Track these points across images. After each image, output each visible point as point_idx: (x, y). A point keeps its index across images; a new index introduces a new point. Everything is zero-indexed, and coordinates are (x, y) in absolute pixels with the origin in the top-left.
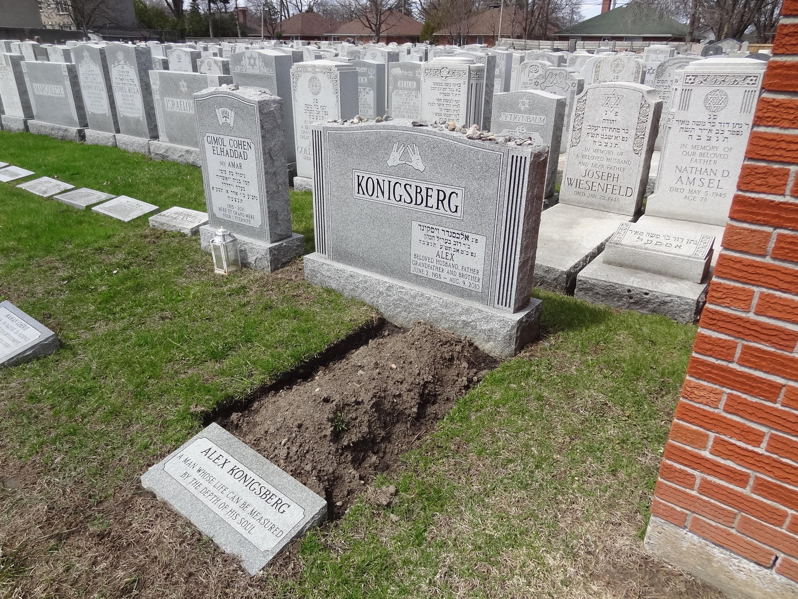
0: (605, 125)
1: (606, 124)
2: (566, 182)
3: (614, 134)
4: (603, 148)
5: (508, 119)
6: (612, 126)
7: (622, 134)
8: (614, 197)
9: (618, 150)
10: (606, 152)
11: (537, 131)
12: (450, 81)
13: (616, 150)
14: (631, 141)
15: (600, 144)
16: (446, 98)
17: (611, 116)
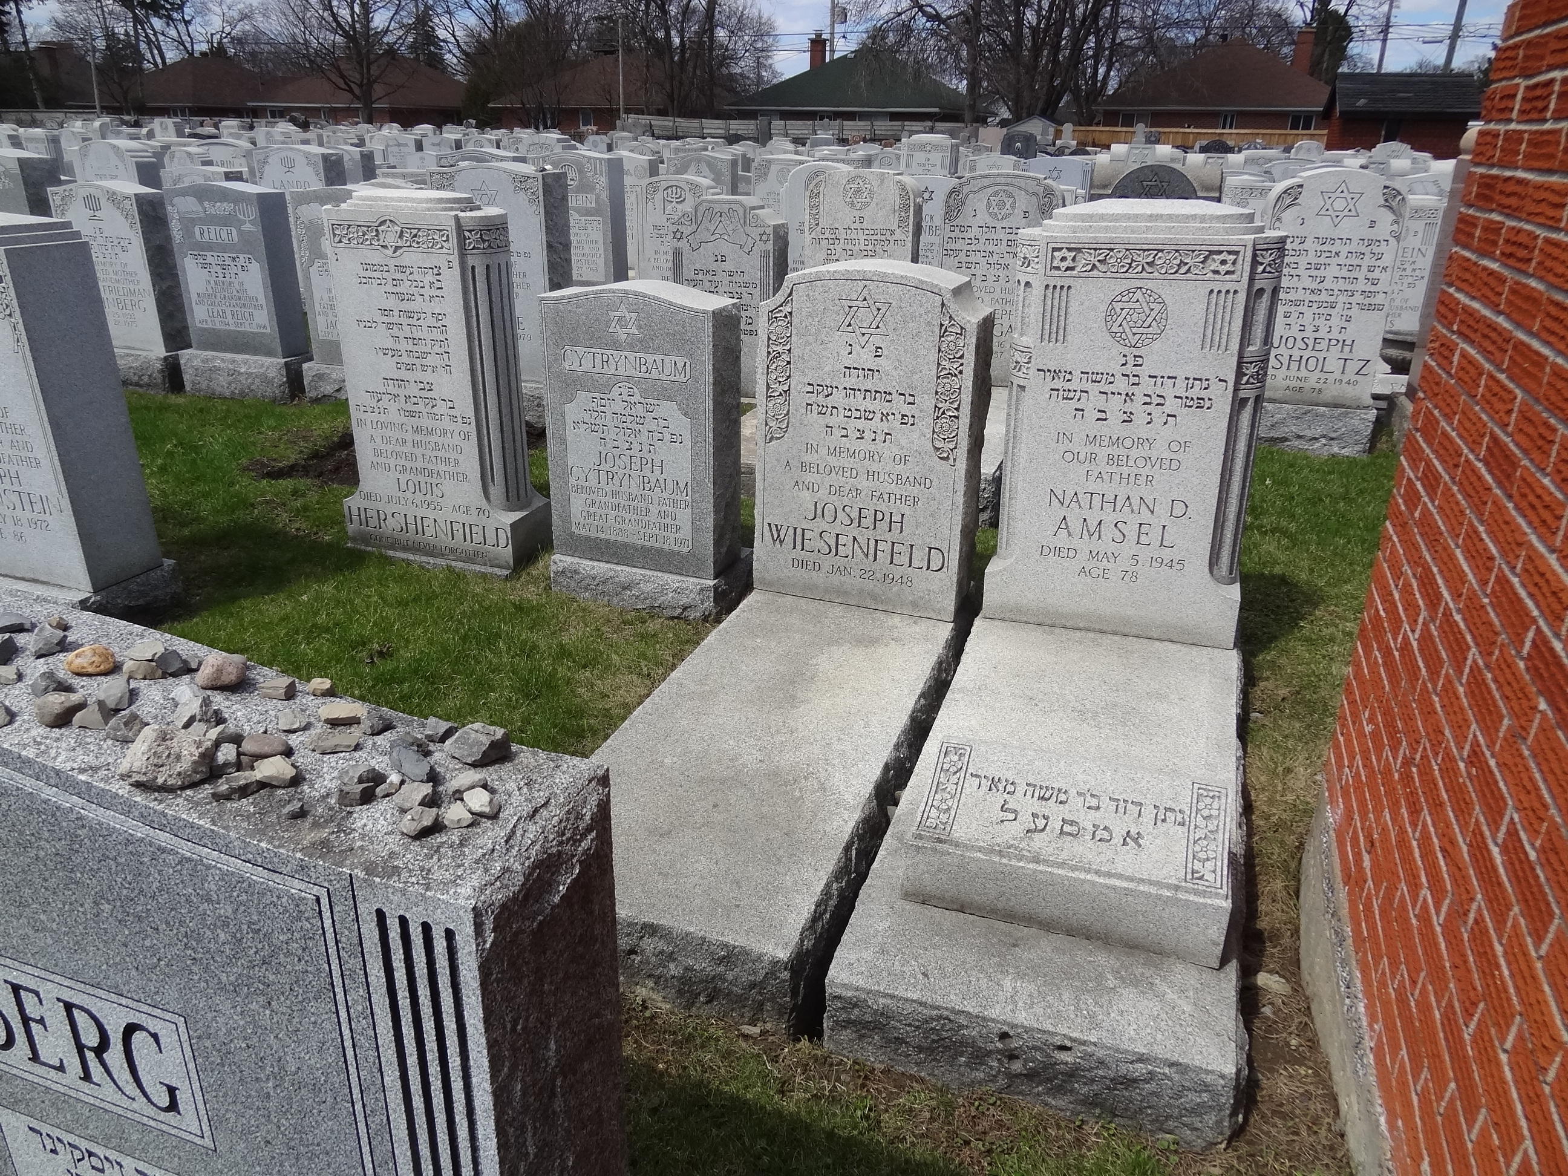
0: (850, 382)
1: (854, 380)
2: (767, 534)
3: (878, 406)
4: (852, 444)
5: (587, 366)
6: (868, 384)
7: (899, 406)
8: (898, 572)
9: (895, 450)
10: (862, 454)
11: (669, 398)
12: (408, 258)
13: (889, 451)
14: (925, 425)
15: (844, 432)
16: (406, 306)
17: (865, 359)
